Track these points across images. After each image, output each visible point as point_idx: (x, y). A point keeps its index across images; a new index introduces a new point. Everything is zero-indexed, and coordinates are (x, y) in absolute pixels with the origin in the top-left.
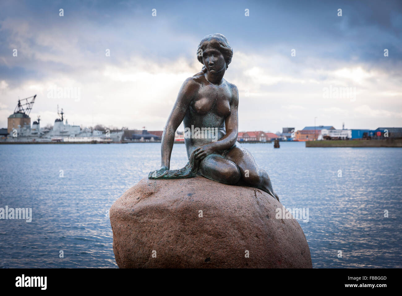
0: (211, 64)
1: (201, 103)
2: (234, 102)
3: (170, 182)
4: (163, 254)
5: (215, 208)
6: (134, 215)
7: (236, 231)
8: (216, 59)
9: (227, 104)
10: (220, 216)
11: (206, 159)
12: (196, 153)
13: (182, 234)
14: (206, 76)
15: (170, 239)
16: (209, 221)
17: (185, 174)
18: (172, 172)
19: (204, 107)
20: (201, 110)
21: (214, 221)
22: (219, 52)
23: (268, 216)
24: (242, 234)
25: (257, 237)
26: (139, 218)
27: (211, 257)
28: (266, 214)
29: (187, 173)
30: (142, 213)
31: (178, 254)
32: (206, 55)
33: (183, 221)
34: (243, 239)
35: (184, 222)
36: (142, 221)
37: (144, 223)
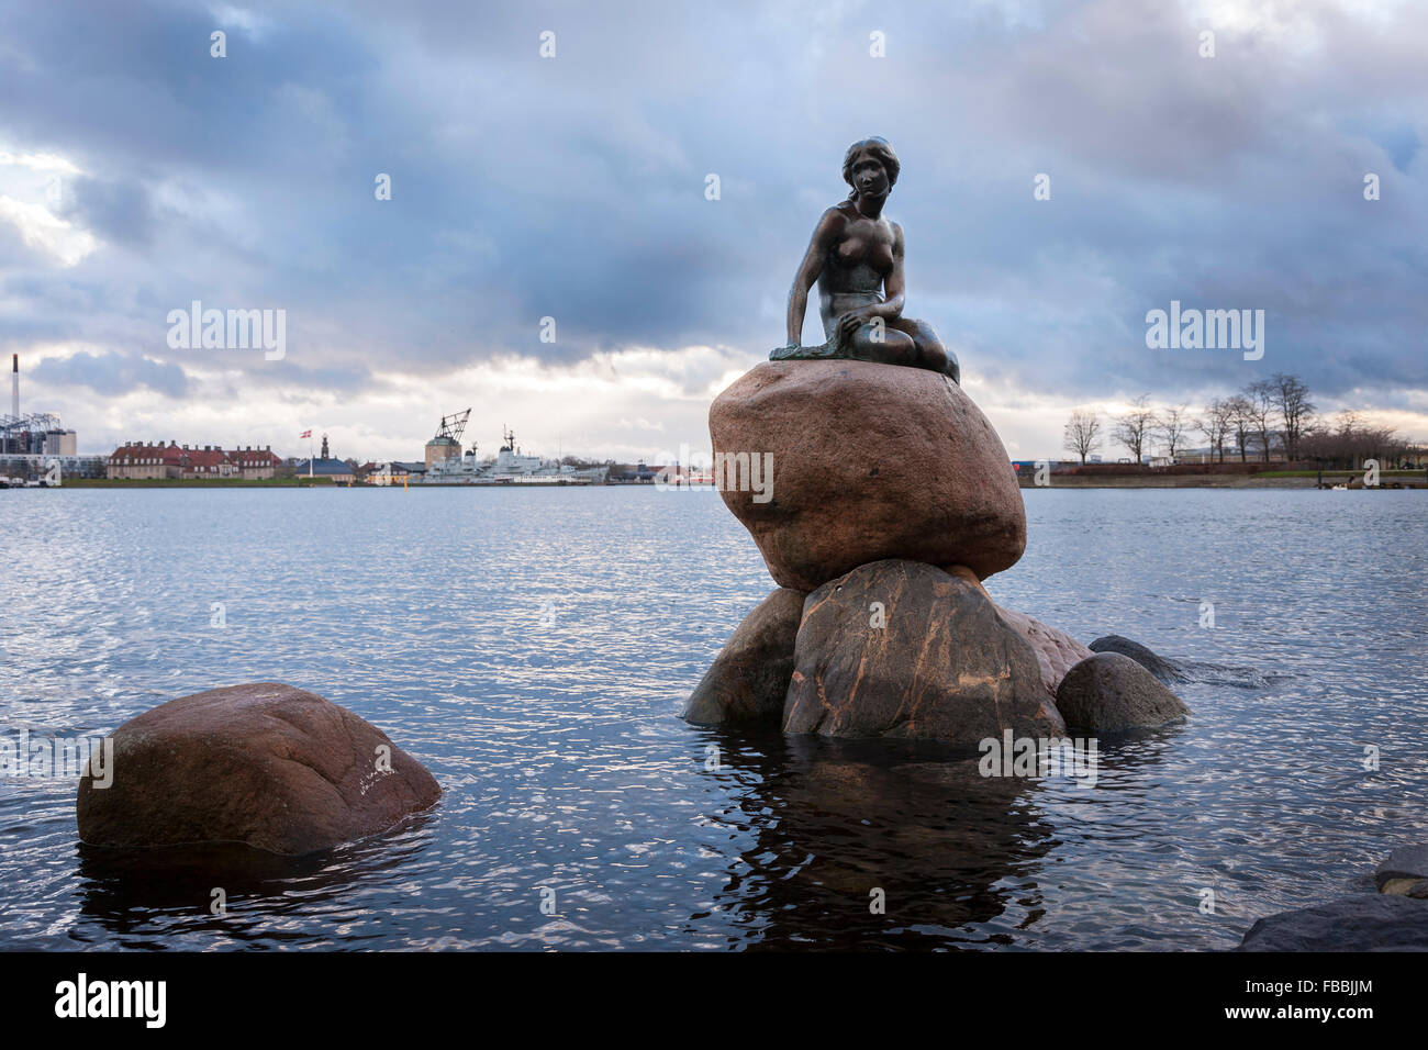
0: (867, 182)
1: (849, 247)
2: (898, 249)
3: (807, 363)
4: (802, 467)
5: (887, 391)
6: (753, 408)
7: (919, 427)
8: (875, 174)
9: (889, 251)
10: (892, 403)
11: (861, 329)
12: (845, 321)
13: (834, 432)
14: (857, 205)
15: (813, 442)
16: (876, 412)
17: (828, 354)
18: (807, 349)
19: (854, 252)
20: (849, 257)
21: (885, 411)
22: (880, 163)
23: (964, 411)
24: (929, 432)
25: (951, 438)
26: (763, 413)
27: (880, 468)
28: (962, 408)
29: (832, 350)
30: (767, 403)
31: (828, 466)
32: (859, 168)
33: (835, 411)
34: (930, 440)
35: (836, 413)
36: (766, 417)
37: (770, 419)
